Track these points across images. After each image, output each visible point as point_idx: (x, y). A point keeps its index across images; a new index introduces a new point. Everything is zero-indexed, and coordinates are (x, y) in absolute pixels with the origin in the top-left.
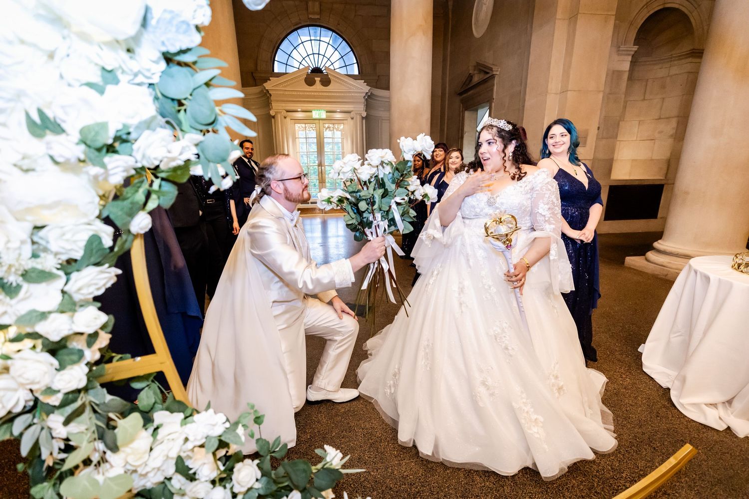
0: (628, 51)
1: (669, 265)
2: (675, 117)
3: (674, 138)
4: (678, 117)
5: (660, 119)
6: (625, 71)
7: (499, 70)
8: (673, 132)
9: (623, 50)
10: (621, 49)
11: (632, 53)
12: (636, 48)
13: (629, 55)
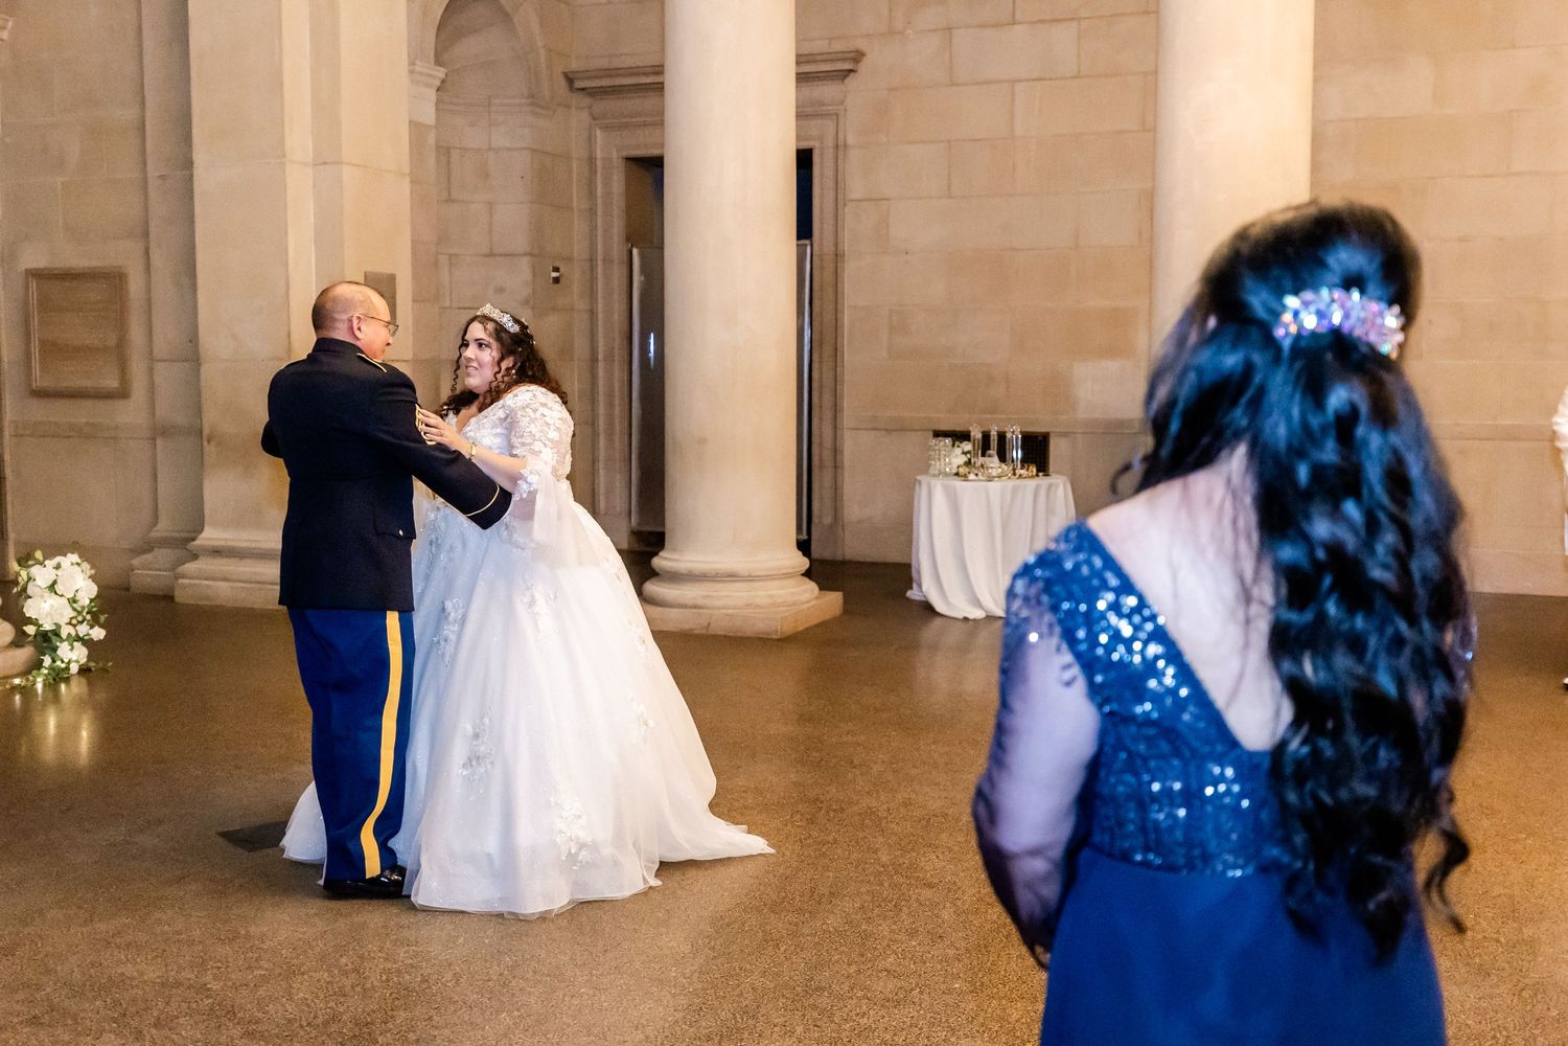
0: (430, 76)
1: (708, 602)
2: (525, 254)
3: (533, 308)
4: (531, 254)
5: (491, 255)
6: (430, 126)
7: (10, 24)
8: (526, 292)
9: (421, 74)
10: (418, 68)
11: (438, 83)
12: (441, 73)
13: (431, 86)
